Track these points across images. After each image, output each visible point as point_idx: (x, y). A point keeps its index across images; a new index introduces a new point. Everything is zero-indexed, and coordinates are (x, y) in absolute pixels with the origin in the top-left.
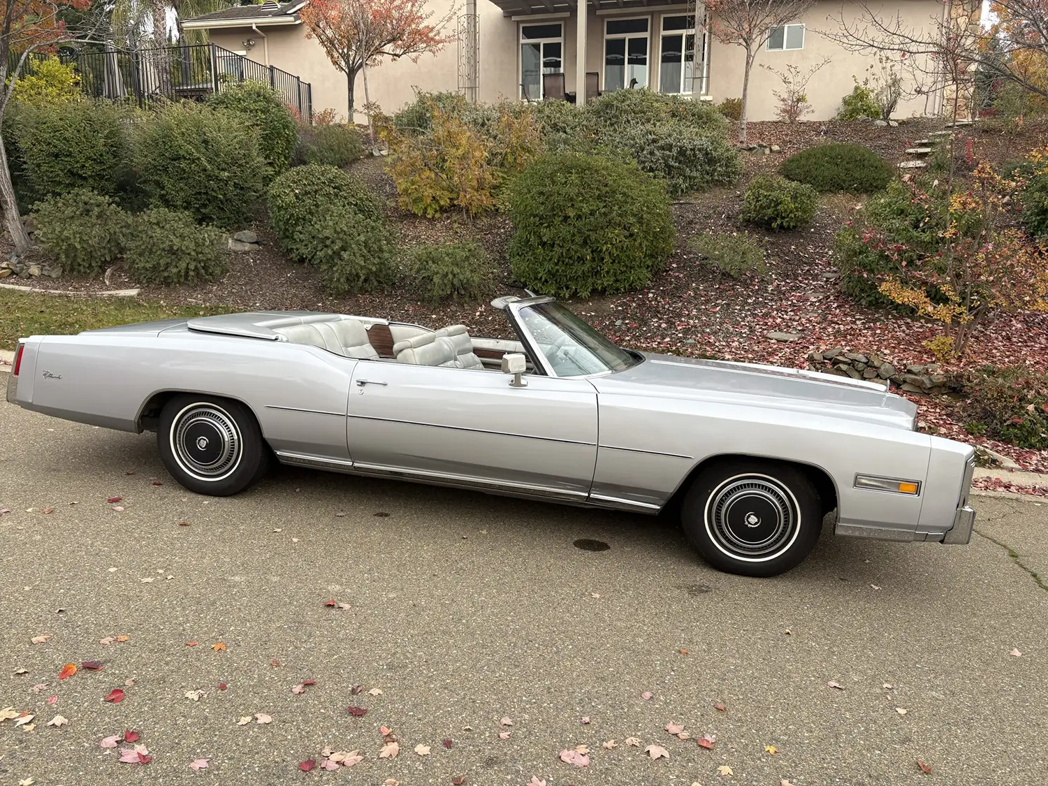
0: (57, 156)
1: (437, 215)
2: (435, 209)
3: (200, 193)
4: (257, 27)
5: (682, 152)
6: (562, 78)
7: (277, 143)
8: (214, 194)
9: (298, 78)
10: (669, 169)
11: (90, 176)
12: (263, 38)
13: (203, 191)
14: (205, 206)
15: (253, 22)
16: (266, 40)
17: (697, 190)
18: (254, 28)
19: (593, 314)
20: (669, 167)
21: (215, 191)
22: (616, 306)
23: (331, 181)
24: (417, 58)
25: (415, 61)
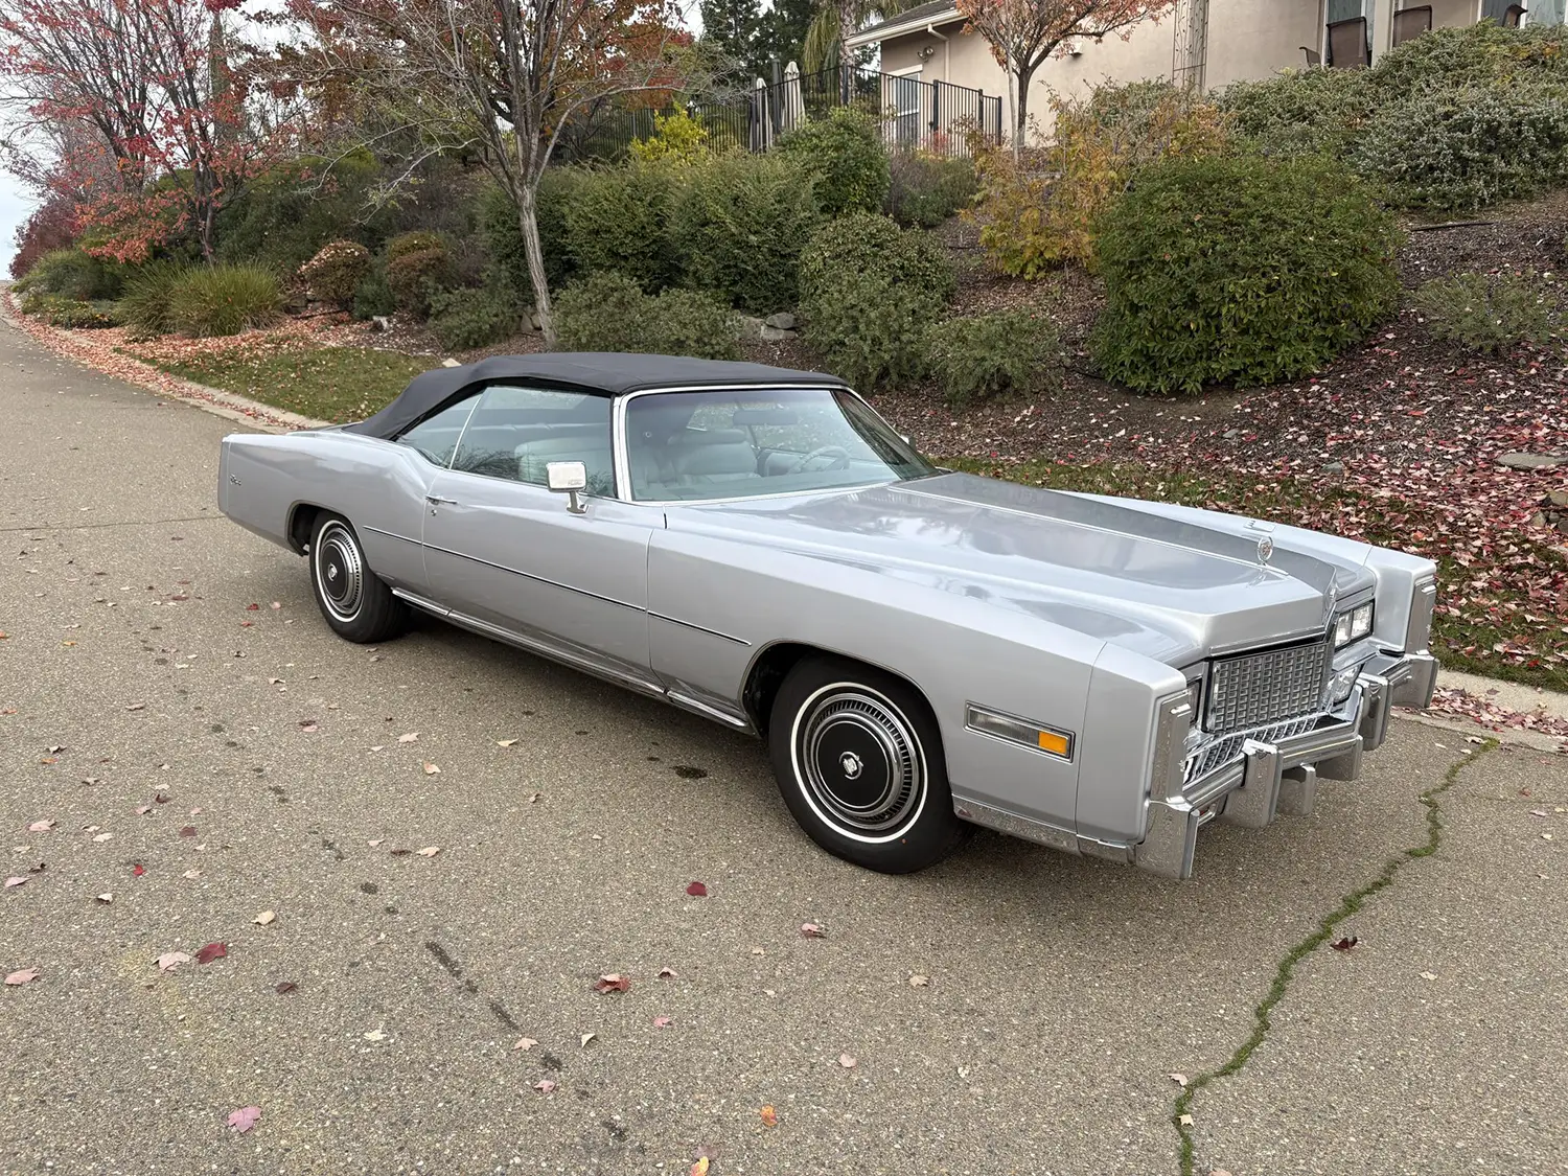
0: (597, 232)
1: (1042, 274)
2: (1039, 266)
3: (728, 267)
4: (934, 28)
5: (1491, 130)
6: (1363, 24)
7: (854, 189)
8: (743, 266)
9: (980, 92)
10: (1464, 167)
11: (632, 255)
12: (944, 42)
13: (731, 263)
14: (734, 283)
15: (928, 23)
16: (947, 45)
17: (1517, 197)
18: (930, 30)
19: (1197, 419)
20: (1465, 161)
21: (745, 263)
22: (1244, 407)
23: (872, 236)
24: (1128, 32)
25: (1125, 38)
